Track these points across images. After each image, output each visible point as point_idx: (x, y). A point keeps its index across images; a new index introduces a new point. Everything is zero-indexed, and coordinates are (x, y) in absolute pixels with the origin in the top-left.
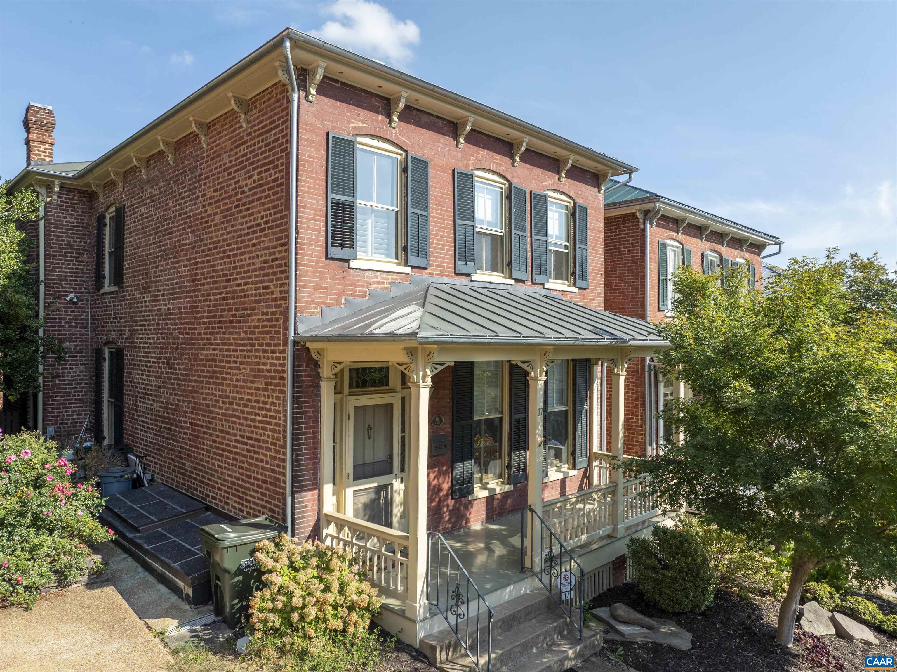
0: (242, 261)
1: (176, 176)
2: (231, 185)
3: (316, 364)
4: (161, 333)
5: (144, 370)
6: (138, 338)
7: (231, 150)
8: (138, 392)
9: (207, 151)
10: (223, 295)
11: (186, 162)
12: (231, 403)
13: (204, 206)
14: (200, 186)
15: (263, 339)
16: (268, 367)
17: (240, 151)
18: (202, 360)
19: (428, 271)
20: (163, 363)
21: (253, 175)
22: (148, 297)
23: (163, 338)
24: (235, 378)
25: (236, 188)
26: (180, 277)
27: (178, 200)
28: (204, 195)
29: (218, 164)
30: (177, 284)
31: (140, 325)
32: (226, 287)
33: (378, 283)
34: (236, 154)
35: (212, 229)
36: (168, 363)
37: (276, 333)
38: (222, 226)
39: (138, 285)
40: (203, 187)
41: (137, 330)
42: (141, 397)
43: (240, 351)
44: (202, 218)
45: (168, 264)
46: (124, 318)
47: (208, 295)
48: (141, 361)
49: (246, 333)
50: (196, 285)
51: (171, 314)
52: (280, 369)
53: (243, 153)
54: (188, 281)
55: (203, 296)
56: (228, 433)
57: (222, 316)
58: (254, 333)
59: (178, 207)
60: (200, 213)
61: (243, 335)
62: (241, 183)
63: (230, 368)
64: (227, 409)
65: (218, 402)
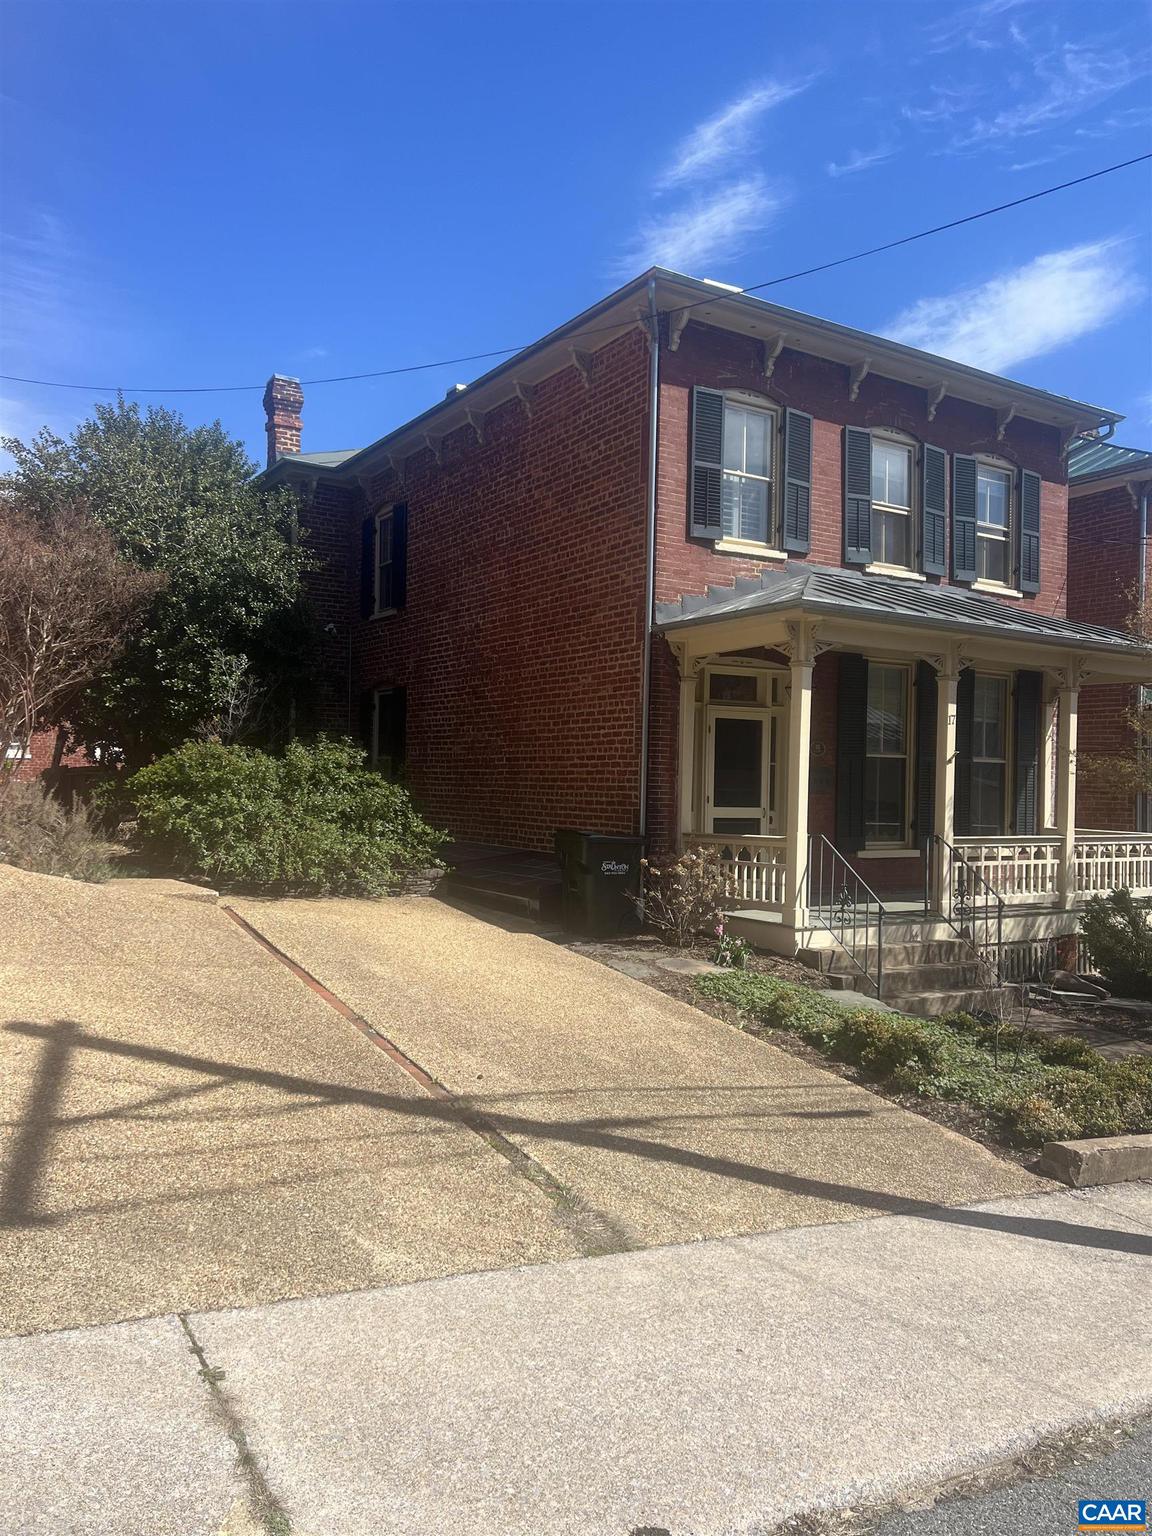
0: (583, 550)
1: (488, 457)
2: (568, 460)
3: (675, 661)
4: (465, 658)
5: (439, 709)
6: (429, 670)
7: (567, 417)
8: (429, 737)
9: (533, 421)
10: (557, 596)
11: (503, 439)
12: (567, 722)
13: (530, 490)
14: (524, 466)
15: (610, 638)
16: (617, 670)
17: (580, 418)
18: (525, 679)
19: (809, 557)
20: (468, 694)
21: (599, 445)
22: (444, 615)
23: (468, 663)
24: (571, 691)
25: (574, 464)
26: (494, 583)
27: (491, 487)
28: (529, 477)
29: (549, 437)
30: (488, 592)
31: (433, 653)
32: (560, 585)
33: (747, 570)
34: (575, 421)
35: (541, 517)
36: (475, 693)
37: (627, 628)
38: (556, 511)
39: (429, 602)
40: (527, 467)
41: (429, 659)
42: (432, 743)
43: (579, 658)
44: (526, 506)
45: (476, 569)
46: (407, 647)
47: (535, 599)
48: (432, 698)
49: (587, 635)
50: (518, 589)
51: (481, 631)
52: (633, 668)
53: (584, 419)
54: (506, 587)
55: (528, 601)
56: (560, 759)
57: (553, 621)
58: (598, 634)
59: (490, 496)
60: (524, 500)
61: (583, 639)
62: (582, 457)
63: (566, 681)
64: (559, 731)
65: (548, 724)
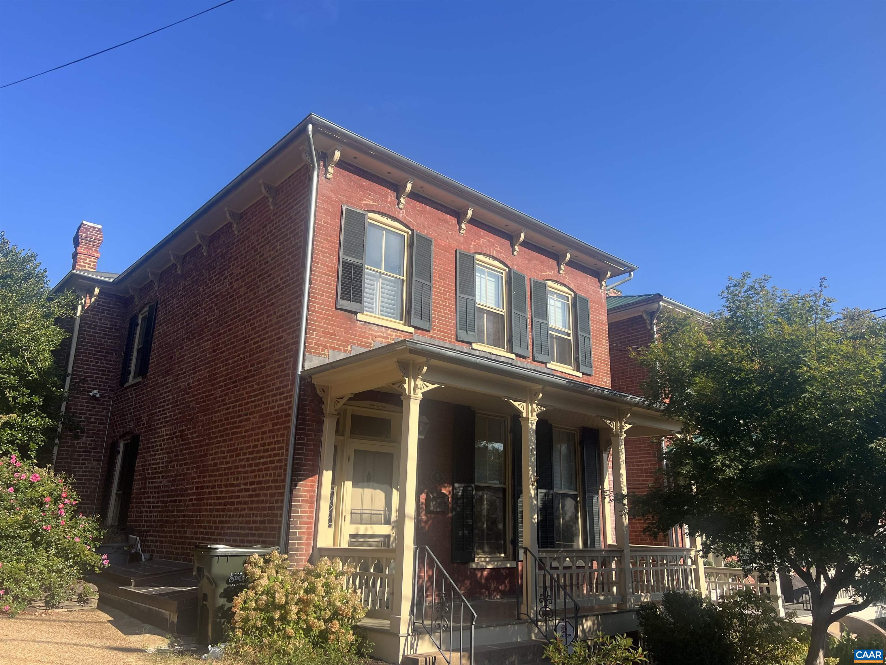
0: (260, 321)
1: (209, 264)
2: (256, 259)
3: (321, 401)
4: (179, 409)
5: (158, 450)
6: (155, 421)
7: (259, 230)
8: (149, 474)
9: (238, 236)
10: (241, 356)
11: (218, 251)
12: (238, 455)
13: (231, 283)
14: (230, 267)
15: (274, 385)
16: (276, 409)
17: (266, 230)
18: (215, 422)
19: (431, 334)
20: (177, 437)
21: (276, 246)
22: (169, 379)
23: (180, 413)
24: (244, 429)
25: (260, 261)
26: (203, 351)
27: (208, 284)
28: (232, 274)
29: (247, 245)
30: (198, 359)
31: (159, 408)
32: (244, 348)
33: (383, 337)
34: (263, 232)
35: (237, 301)
36: (181, 436)
37: (285, 376)
38: (246, 295)
39: (162, 370)
41: (156, 413)
42: (150, 478)
43: (252, 402)
44: (228, 294)
45: (193, 343)
46: (144, 405)
47: (227, 360)
48: (155, 442)
49: (258, 384)
50: (217, 354)
51: (190, 388)
52: (286, 407)
53: (268, 230)
54: (210, 353)
55: (222, 362)
56: (232, 485)
57: (238, 376)
58: (265, 382)
59: (207, 290)
60: (227, 290)
61: (256, 387)
62: (265, 256)
63: (241, 421)
64: (234, 462)
65: (225, 457)
